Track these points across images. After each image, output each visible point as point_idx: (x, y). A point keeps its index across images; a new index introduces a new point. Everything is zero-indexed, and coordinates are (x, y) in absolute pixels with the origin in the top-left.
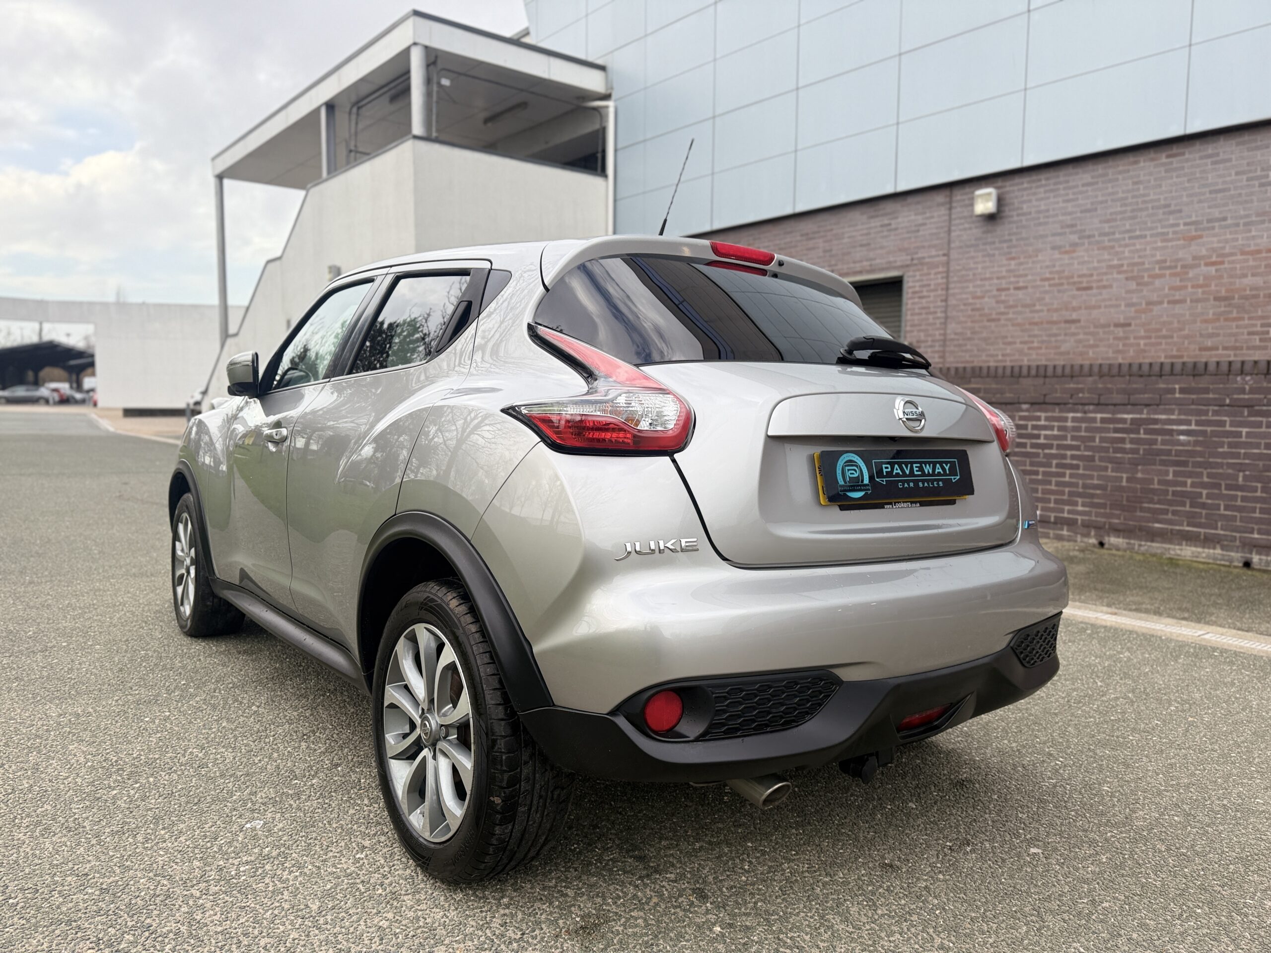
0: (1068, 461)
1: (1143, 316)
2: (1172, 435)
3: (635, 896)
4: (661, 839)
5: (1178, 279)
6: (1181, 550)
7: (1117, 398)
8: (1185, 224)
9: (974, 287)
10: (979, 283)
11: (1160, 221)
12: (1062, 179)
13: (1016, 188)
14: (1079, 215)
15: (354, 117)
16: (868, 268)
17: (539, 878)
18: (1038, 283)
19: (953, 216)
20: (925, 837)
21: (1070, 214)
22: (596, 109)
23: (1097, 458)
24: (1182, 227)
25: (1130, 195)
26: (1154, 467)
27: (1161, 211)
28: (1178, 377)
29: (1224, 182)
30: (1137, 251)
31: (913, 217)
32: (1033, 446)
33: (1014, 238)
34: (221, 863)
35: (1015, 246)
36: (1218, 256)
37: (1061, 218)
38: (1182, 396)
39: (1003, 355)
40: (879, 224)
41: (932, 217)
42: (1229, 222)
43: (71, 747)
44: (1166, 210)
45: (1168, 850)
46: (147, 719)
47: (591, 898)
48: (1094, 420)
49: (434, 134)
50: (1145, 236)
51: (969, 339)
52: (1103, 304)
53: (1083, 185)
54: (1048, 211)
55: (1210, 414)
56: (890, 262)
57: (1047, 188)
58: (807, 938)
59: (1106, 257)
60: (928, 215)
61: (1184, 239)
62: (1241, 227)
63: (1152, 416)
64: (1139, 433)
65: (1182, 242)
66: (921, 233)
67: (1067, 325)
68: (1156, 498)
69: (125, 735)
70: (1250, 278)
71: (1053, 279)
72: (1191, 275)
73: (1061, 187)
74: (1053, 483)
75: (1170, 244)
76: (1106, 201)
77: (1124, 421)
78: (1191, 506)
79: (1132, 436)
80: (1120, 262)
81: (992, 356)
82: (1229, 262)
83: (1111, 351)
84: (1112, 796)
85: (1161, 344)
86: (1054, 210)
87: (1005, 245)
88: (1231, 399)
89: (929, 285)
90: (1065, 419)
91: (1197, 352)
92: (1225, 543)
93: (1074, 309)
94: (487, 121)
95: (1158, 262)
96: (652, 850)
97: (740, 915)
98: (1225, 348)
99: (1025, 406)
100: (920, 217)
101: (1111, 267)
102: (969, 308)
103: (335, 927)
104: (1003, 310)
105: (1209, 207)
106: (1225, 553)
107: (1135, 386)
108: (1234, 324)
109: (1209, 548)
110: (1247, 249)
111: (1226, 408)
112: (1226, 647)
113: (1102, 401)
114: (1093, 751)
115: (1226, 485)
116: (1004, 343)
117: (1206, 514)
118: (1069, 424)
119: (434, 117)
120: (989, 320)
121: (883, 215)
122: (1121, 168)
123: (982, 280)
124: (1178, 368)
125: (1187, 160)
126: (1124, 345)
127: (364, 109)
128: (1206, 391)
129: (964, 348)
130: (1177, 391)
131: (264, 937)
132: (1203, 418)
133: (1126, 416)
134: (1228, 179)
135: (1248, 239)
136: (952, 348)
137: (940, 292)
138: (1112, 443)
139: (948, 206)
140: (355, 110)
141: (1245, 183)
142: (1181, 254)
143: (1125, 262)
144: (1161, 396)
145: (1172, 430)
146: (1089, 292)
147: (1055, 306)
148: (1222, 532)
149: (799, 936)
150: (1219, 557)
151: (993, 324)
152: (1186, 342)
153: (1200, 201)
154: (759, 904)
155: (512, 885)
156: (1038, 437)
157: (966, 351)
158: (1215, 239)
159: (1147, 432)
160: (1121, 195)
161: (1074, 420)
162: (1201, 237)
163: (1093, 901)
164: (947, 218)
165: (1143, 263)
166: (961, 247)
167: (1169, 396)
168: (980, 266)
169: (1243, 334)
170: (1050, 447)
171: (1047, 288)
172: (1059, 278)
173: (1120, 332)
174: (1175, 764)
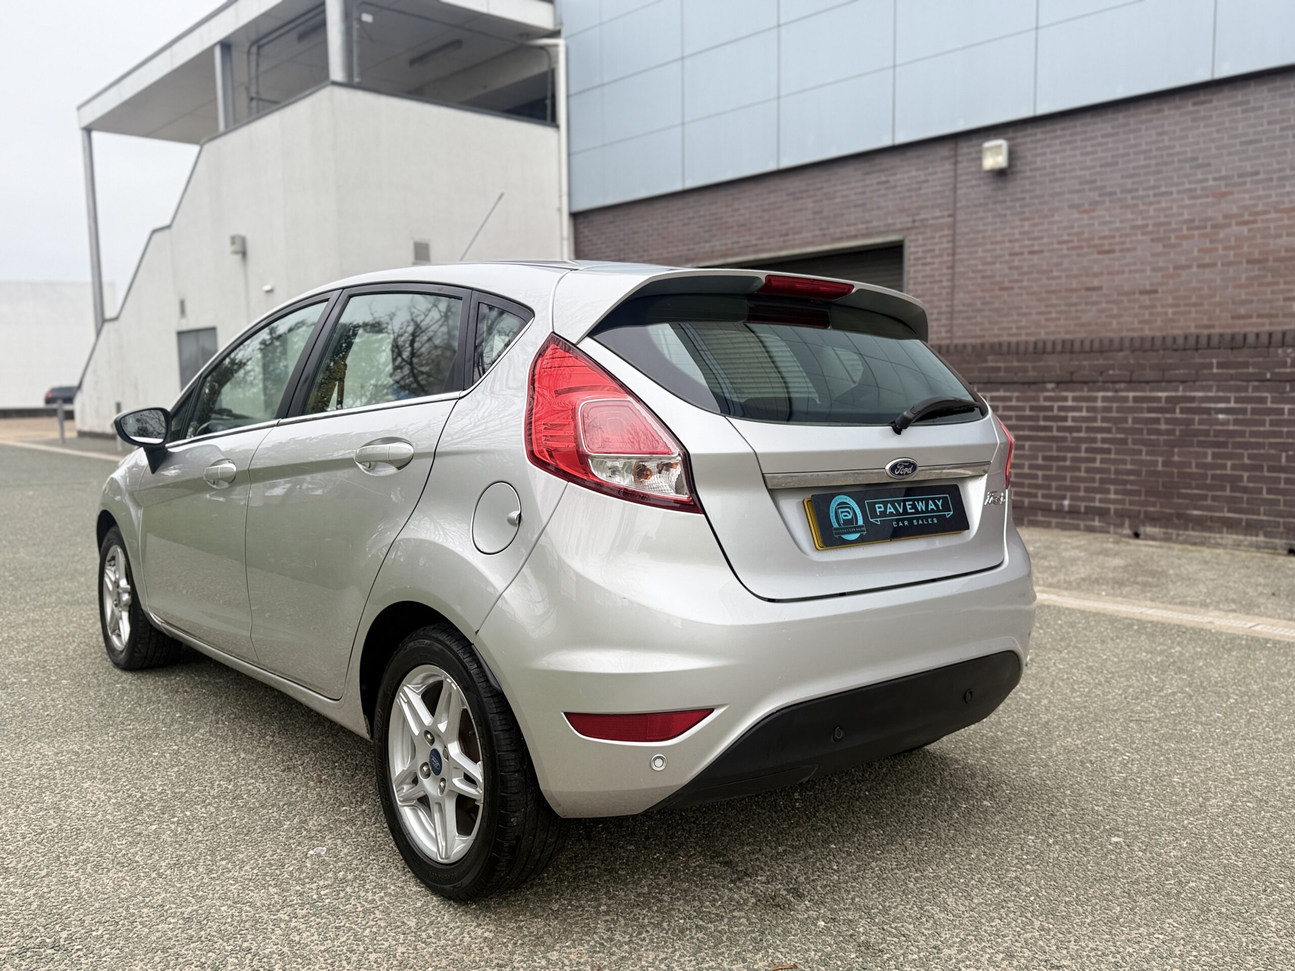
0: (1099, 445)
1: (1171, 282)
2: (1210, 414)
3: (731, 899)
4: (742, 845)
5: (1208, 241)
6: (1222, 538)
7: (1150, 374)
8: (1215, 179)
9: (984, 251)
10: (989, 247)
11: (1187, 176)
12: (1079, 129)
13: (1028, 139)
14: (1098, 169)
15: (253, 58)
16: (864, 232)
17: (630, 886)
18: (1056, 246)
19: (959, 172)
20: (1006, 832)
21: (1089, 168)
22: (543, 48)
23: (1130, 441)
24: (1211, 183)
25: (1154, 147)
26: (1191, 449)
27: (1188, 165)
28: (1216, 351)
29: (1256, 133)
30: (1164, 209)
31: (914, 173)
32: (1060, 429)
33: (1027, 195)
34: (298, 888)
35: (1028, 205)
36: (1251, 214)
37: (1079, 173)
38: (1220, 371)
39: (1018, 328)
40: (875, 181)
41: (935, 173)
42: (1262, 176)
43: (86, 785)
44: (1194, 163)
45: (1246, 833)
46: (156, 754)
47: (687, 902)
48: (1126, 399)
49: (357, 80)
50: (1171, 193)
51: (979, 311)
52: (1127, 269)
53: (1103, 136)
54: (1064, 165)
55: (1250, 390)
56: (889, 225)
57: (1063, 140)
58: (911, 927)
59: (1129, 216)
60: (930, 170)
61: (1214, 196)
62: (1275, 182)
63: (1188, 394)
64: (1174, 412)
65: (1210, 199)
66: (923, 191)
67: (1089, 293)
68: (1194, 483)
69: (138, 771)
70: (1285, 238)
71: (1072, 241)
72: (1222, 235)
73: (1078, 138)
74: (1083, 469)
75: (1198, 201)
76: (1128, 154)
77: (1158, 399)
78: (1232, 490)
79: (1168, 416)
80: (1145, 222)
81: (1005, 329)
82: (1263, 221)
83: (1136, 321)
84: (1184, 786)
85: (1190, 312)
86: (1071, 164)
87: (1018, 204)
88: (1272, 374)
89: (933, 250)
90: (1095, 399)
91: (1230, 321)
92: (1269, 529)
93: (1096, 275)
94: (413, 62)
95: (1185, 222)
96: (736, 855)
97: (841, 910)
98: (1260, 316)
99: (1050, 386)
100: (921, 173)
101: (1134, 227)
102: (979, 275)
103: (440, 940)
104: (1016, 277)
105: (1240, 160)
106: (1268, 540)
107: (1170, 361)
108: (1269, 290)
109: (1251, 535)
110: (1282, 207)
111: (1267, 383)
112: (1278, 638)
113: (1135, 378)
114: (1159, 745)
115: (1269, 467)
116: (1019, 315)
117: (1248, 499)
118: (1099, 404)
119: (355, 60)
120: (1001, 289)
121: (879, 171)
122: (1144, 117)
123: (992, 243)
124: (1215, 341)
125: (1215, 108)
126: (1151, 314)
127: (266, 48)
128: (1246, 365)
129: (974, 321)
130: (1215, 365)
131: (371, 953)
132: (1243, 394)
133: (1160, 394)
134: (1260, 129)
135: (1282, 195)
136: (960, 321)
137: (945, 258)
138: (1146, 424)
139: (952, 160)
140: (254, 49)
141: (1278, 133)
142: (1210, 213)
143: (1150, 222)
144: (1197, 372)
145: (1210, 409)
146: (1112, 255)
147: (1075, 272)
148: (1265, 518)
149: (903, 926)
150: (1263, 544)
151: (1005, 293)
152: (1218, 310)
153: (1230, 154)
154: (857, 900)
155: (605, 894)
156: (1065, 419)
157: (977, 324)
158: (1247, 196)
159: (1183, 410)
160: (1144, 147)
161: (1104, 399)
162: (1231, 193)
163: (1180, 882)
164: (952, 173)
165: (1169, 223)
166: (968, 207)
167: (1206, 371)
168: (990, 228)
169: (1278, 300)
170: (1079, 429)
171: (1065, 252)
172: (1079, 241)
173: (1146, 300)
174: (1242, 754)
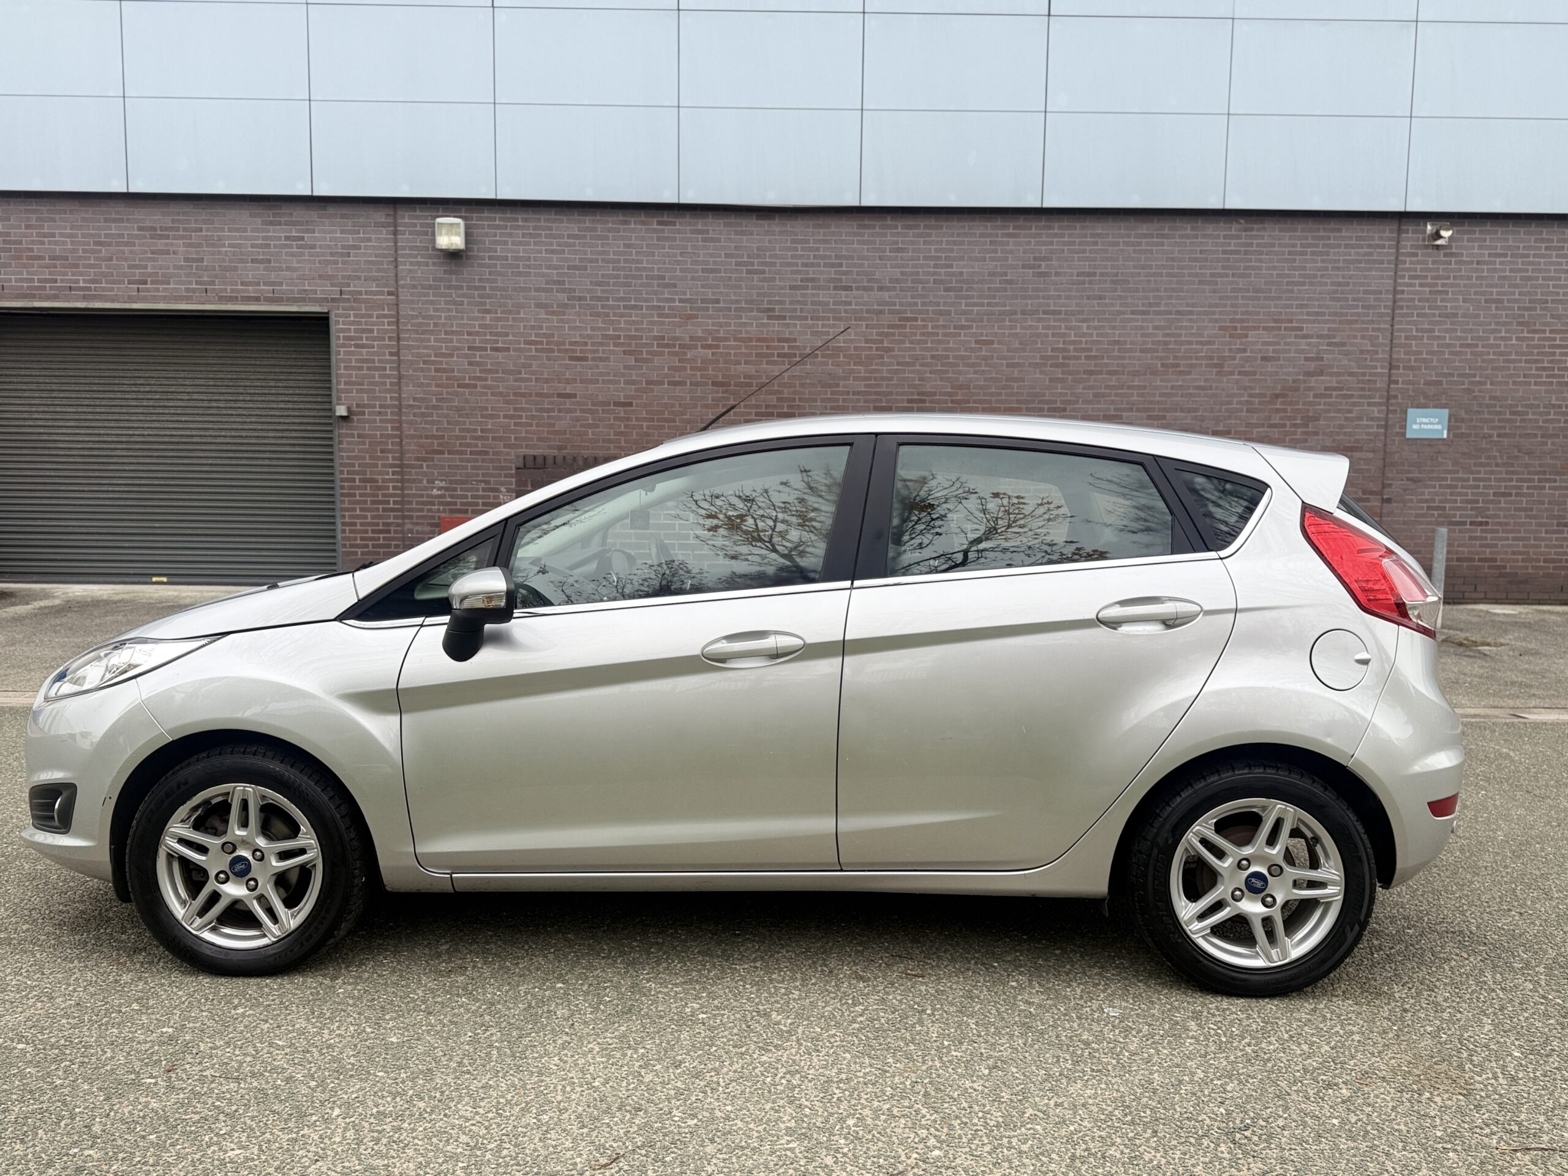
1: (644, 396)
5: (677, 359)
8: (681, 301)
9: (436, 340)
10: (443, 336)
11: (655, 293)
12: (542, 223)
13: (485, 223)
14: (566, 271)
16: (269, 296)
18: (523, 346)
19: (401, 244)
21: (556, 268)
24: (677, 304)
25: (622, 258)
27: (655, 282)
29: (715, 263)
30: (634, 323)
31: (338, 235)
33: (487, 285)
35: (489, 296)
36: (713, 339)
37: (545, 271)
40: (281, 234)
41: (369, 240)
42: (722, 305)
44: (661, 282)
50: (641, 308)
51: (434, 407)
52: (600, 378)
53: (569, 237)
54: (529, 259)
56: (305, 292)
57: (526, 231)
59: (600, 325)
60: (361, 235)
61: (681, 316)
62: (733, 312)
65: (678, 319)
66: (352, 258)
67: (562, 400)
70: (743, 365)
72: (689, 356)
73: (543, 233)
75: (667, 320)
76: (597, 260)
80: (616, 333)
82: (725, 347)
85: (663, 427)
86: (535, 259)
87: (476, 293)
89: (372, 331)
93: (568, 382)
95: (656, 338)
100: (349, 236)
101: (605, 336)
102: (432, 367)
104: (478, 374)
105: (703, 287)
110: (740, 336)
116: (483, 416)
120: (459, 386)
121: (288, 223)
122: (610, 225)
123: (446, 333)
125: (679, 232)
126: (625, 426)
129: (429, 419)
134: (718, 259)
135: (739, 325)
136: (411, 418)
137: (387, 342)
139: (392, 228)
141: (734, 267)
142: (678, 332)
143: (622, 333)
146: (584, 363)
147: (546, 376)
151: (467, 391)
153: (693, 279)
157: (432, 423)
158: (710, 321)
160: (612, 256)
162: (696, 316)
164: (390, 244)
165: (641, 338)
166: (414, 287)
168: (443, 315)
171: (534, 353)
172: (549, 343)
173: (621, 412)
